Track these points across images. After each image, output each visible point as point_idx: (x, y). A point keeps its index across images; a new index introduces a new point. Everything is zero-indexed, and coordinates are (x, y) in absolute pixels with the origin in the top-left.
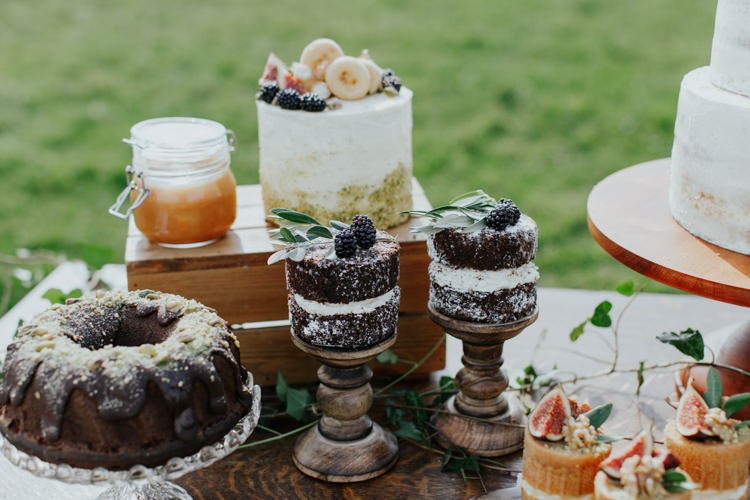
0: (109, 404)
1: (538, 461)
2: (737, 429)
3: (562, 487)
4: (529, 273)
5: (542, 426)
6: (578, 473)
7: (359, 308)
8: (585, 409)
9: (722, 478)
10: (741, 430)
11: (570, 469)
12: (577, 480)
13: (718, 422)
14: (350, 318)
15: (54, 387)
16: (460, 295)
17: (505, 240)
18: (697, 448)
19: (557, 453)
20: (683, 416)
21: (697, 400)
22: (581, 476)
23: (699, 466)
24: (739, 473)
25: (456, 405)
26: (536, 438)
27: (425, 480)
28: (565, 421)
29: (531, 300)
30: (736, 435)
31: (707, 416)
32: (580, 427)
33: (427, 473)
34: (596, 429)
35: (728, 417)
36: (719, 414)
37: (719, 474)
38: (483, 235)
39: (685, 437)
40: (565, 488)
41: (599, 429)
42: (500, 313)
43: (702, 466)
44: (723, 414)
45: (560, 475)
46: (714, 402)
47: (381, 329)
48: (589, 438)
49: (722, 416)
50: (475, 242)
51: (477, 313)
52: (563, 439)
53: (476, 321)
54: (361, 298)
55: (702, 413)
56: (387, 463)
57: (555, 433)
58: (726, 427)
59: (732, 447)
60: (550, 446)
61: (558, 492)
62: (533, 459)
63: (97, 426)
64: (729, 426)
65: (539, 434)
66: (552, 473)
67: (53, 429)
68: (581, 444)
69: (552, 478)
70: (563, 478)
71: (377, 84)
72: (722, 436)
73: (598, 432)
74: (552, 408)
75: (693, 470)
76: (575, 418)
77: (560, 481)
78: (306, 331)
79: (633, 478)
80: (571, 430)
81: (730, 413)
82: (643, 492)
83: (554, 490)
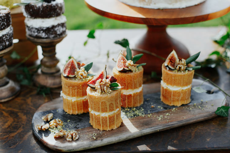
1: (66, 85)
2: (137, 67)
3: (76, 94)
4: (62, 19)
5: (67, 72)
6: (81, 88)
8: (83, 65)
9: (133, 84)
10: (139, 67)
11: (78, 87)
12: (81, 91)
13: (131, 65)
16: (36, 29)
17: (51, 6)
18: (124, 75)
19: (73, 81)
20: (118, 64)
21: (123, 58)
22: (82, 89)
23: (125, 82)
24: (139, 82)
25: (42, 71)
26: (65, 77)
27: (30, 99)
28: (76, 70)
29: (64, 29)
30: (137, 69)
31: (126, 63)
32: (81, 71)
33: (31, 96)
34: (87, 72)
35: (134, 63)
36: (131, 62)
37: (132, 83)
38: (42, 5)
39: (119, 71)
40: (77, 94)
41: (88, 72)
42: (52, 34)
43: (126, 81)
44: (132, 62)
45: (75, 90)
46: (129, 58)
47: (5, 43)
48: (84, 75)
49: (132, 63)
50: (39, 8)
51: (43, 35)
52: (75, 76)
53: (43, 38)
55: (125, 62)
56: (15, 94)
57: (72, 74)
58: (133, 66)
59: (136, 73)
60: (70, 79)
61: (75, 96)
62: (65, 85)
64: (135, 66)
65: (66, 75)
66: (72, 89)
68: (82, 78)
69: (72, 91)
70: (76, 91)
72: (132, 70)
73: (88, 73)
74: (70, 65)
75: (123, 83)
76: (79, 69)
77: (75, 92)
79: (99, 87)
80: (78, 73)
81: (135, 62)
82: (103, 91)
83: (73, 95)
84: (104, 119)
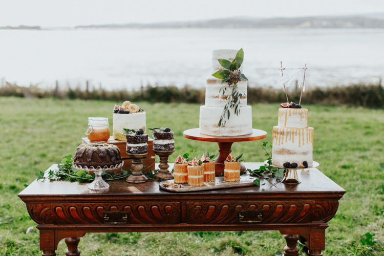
0: (100, 154)
1: (177, 167)
4: (173, 141)
5: (177, 161)
6: (184, 168)
7: (141, 145)
9: (210, 169)
12: (184, 170)
14: (140, 147)
15: (90, 152)
16: (160, 145)
17: (168, 134)
23: (206, 167)
24: (213, 168)
26: (176, 163)
29: (173, 147)
32: (184, 161)
38: (164, 133)
40: (182, 171)
42: (168, 148)
44: (209, 158)
47: (145, 150)
50: (162, 134)
51: (163, 148)
52: (181, 163)
53: (163, 150)
54: (142, 143)
59: (211, 163)
60: (179, 164)
63: (99, 158)
66: (180, 168)
67: (90, 160)
68: (184, 163)
69: (180, 170)
70: (182, 169)
71: (138, 110)
72: (209, 161)
78: (131, 151)
79: (193, 163)
82: (195, 165)
83: (180, 172)
84: (196, 179)
